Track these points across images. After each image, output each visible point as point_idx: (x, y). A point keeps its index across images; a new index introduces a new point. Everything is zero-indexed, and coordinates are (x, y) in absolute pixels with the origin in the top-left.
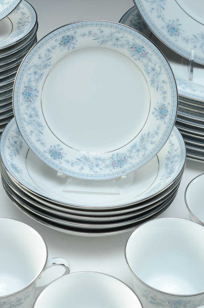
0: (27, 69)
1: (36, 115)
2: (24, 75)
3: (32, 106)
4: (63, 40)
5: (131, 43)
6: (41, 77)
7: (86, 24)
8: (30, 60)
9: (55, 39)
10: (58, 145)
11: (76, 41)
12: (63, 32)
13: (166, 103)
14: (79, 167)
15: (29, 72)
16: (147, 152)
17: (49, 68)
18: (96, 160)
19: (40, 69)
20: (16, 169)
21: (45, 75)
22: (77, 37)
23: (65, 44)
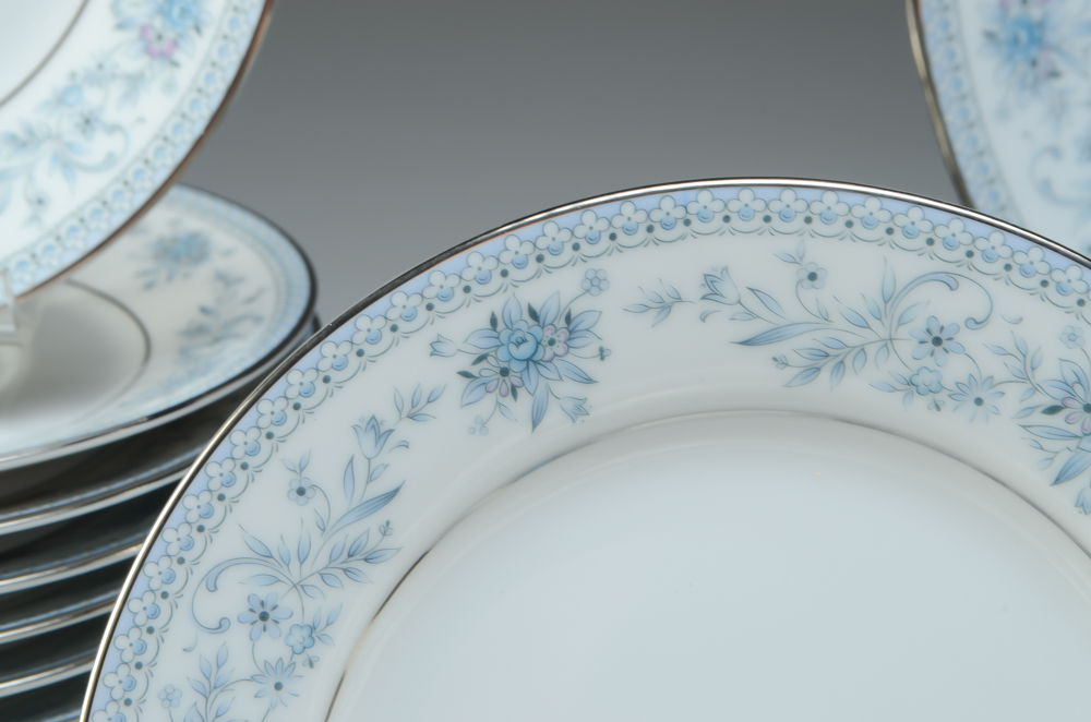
0: (194, 580)
2: (165, 629)
4: (495, 342)
5: (1048, 371)
6: (311, 652)
7: (680, 213)
8: (219, 507)
9: (428, 335)
11: (602, 354)
12: (497, 280)
15: (211, 607)
17: (381, 576)
19: (300, 587)
21: (344, 633)
22: (614, 322)
23: (513, 379)
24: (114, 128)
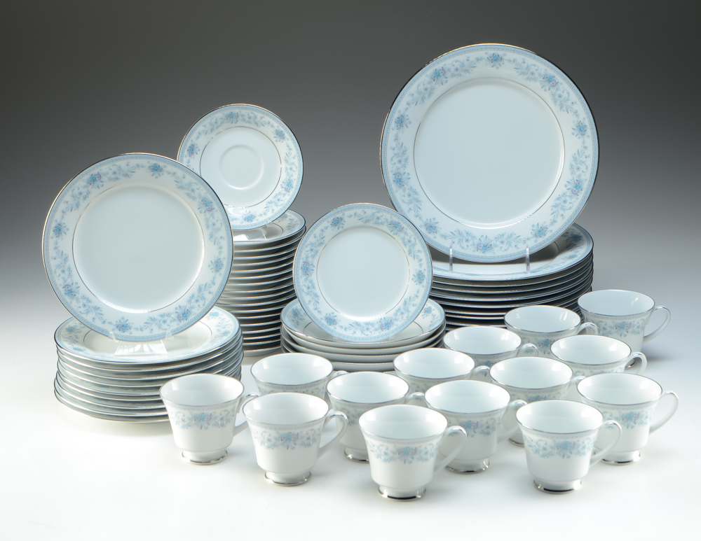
0: (305, 247)
1: (312, 287)
2: (302, 251)
3: (310, 278)
4: (334, 221)
5: (388, 220)
6: (317, 254)
7: (351, 207)
8: (307, 239)
9: (327, 221)
10: (333, 313)
11: (345, 222)
12: (334, 215)
13: (422, 269)
14: (352, 331)
15: (307, 249)
16: (410, 314)
18: (366, 324)
19: (315, 247)
21: (320, 252)
23: (336, 225)
24: (282, 200)
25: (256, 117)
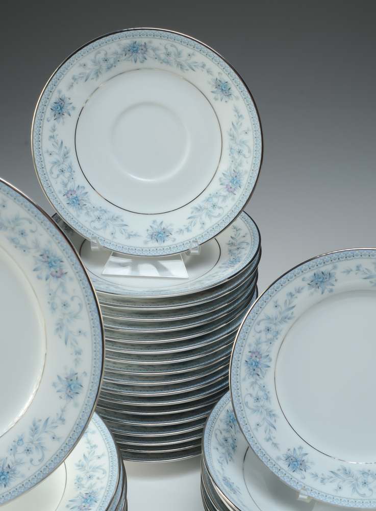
0: (255, 323)
1: (265, 397)
2: (249, 332)
3: (260, 382)
4: (314, 278)
6: (277, 337)
7: (352, 254)
8: (260, 309)
9: (302, 277)
10: (301, 448)
11: (336, 280)
12: (316, 267)
14: (334, 485)
15: (258, 328)
17: (291, 322)
18: (363, 474)
19: (275, 324)
20: (231, 486)
21: (283, 333)
22: (338, 274)
23: (318, 285)
24: (220, 208)
25: (179, 54)
